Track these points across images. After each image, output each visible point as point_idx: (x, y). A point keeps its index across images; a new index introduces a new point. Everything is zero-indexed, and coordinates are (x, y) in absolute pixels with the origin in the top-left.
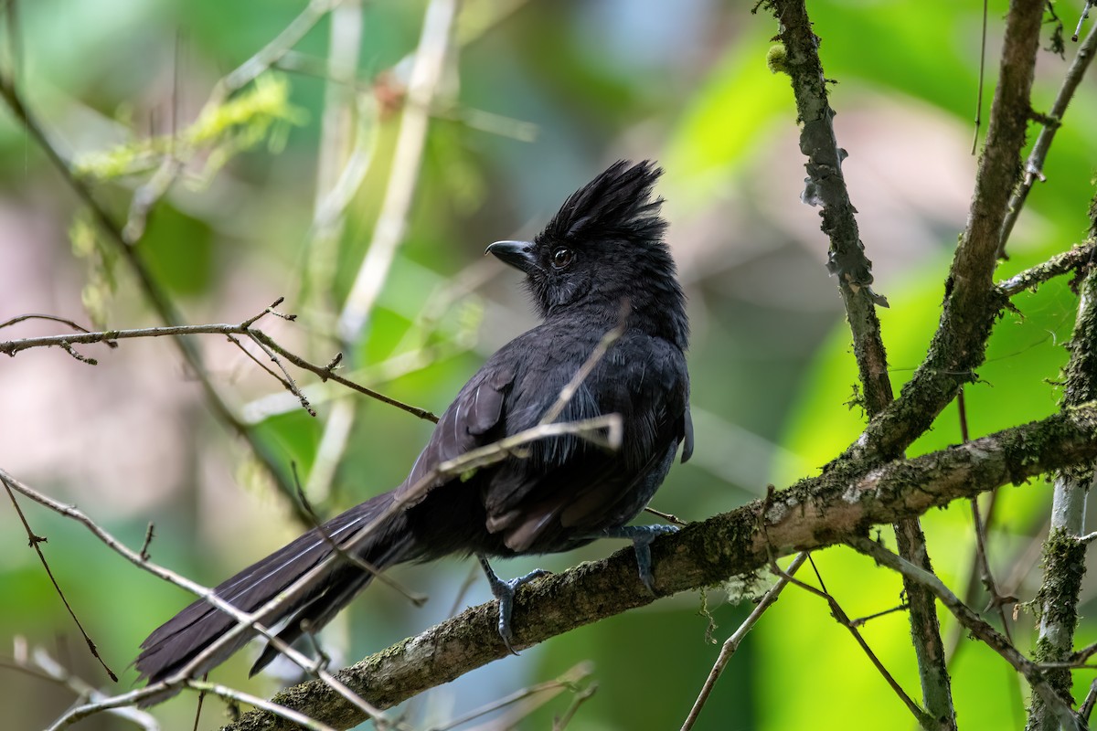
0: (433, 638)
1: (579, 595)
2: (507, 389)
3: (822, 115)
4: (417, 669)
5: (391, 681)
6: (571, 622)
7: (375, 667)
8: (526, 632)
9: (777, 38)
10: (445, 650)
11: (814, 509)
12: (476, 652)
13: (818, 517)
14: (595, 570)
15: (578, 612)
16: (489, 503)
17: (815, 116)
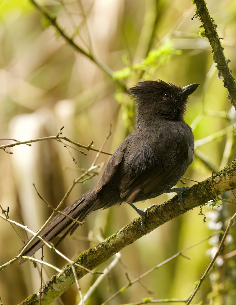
0: (124, 230)
1: (163, 212)
2: (124, 151)
3: (219, 50)
4: (120, 241)
5: (113, 245)
6: (163, 221)
7: (108, 241)
8: (150, 225)
9: (201, 27)
10: (127, 234)
11: (228, 177)
12: (137, 233)
13: (230, 179)
14: (167, 203)
15: (164, 217)
16: (121, 188)
17: (217, 50)
